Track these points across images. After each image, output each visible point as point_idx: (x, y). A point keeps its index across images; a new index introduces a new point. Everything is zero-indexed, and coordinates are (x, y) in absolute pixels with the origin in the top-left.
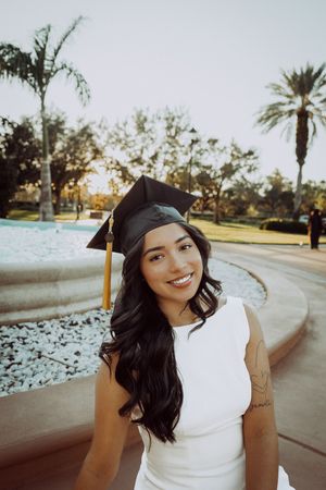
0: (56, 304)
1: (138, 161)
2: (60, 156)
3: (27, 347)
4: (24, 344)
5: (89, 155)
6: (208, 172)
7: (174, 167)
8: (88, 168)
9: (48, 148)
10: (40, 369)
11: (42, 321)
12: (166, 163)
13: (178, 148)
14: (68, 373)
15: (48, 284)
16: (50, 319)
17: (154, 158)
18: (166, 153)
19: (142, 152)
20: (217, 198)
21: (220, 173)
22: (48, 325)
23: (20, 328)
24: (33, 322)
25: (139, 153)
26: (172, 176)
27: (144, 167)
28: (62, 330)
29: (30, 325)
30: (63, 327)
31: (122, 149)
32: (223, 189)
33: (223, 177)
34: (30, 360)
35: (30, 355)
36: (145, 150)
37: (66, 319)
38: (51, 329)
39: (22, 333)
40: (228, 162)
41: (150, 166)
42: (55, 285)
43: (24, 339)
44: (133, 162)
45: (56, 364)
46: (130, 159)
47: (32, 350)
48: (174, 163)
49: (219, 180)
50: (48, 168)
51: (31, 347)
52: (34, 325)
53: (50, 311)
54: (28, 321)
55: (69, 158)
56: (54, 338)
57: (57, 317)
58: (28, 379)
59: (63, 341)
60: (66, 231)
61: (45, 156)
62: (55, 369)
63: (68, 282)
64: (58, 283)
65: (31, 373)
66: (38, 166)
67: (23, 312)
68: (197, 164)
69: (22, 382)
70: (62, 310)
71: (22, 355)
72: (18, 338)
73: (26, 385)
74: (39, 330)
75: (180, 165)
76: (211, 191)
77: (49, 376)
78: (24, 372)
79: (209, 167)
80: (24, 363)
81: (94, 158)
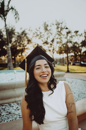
0: (15, 97)
1: (46, 43)
2: (14, 44)
3: (5, 111)
4: (4, 110)
5: (26, 42)
6: (76, 45)
7: (61, 44)
8: (26, 48)
9: (9, 41)
10: (10, 117)
11: (10, 103)
12: (57, 43)
13: (62, 36)
14: (20, 118)
15: (12, 90)
16: (13, 103)
17: (53, 41)
18: (57, 38)
19: (47, 39)
20: (80, 56)
21: (80, 45)
22: (12, 104)
23: (3, 106)
24: (7, 104)
25: (46, 40)
26: (61, 48)
27: (49, 45)
28: (17, 106)
29: (6, 105)
30: (18, 105)
31: (39, 38)
32: (82, 51)
33: (82, 46)
34: (7, 115)
35: (6, 113)
36: (48, 38)
37: (19, 102)
38: (13, 106)
39: (4, 107)
40: (84, 40)
41: (51, 44)
42: (14, 90)
43: (4, 109)
44: (44, 43)
45: (15, 115)
46: (43, 43)
47: (7, 112)
48: (61, 42)
49: (80, 48)
50: (10, 49)
51: (7, 111)
52: (8, 105)
53: (13, 100)
54: (5, 103)
55: (18, 44)
56: (15, 108)
57: (16, 102)
58: (6, 120)
59: (18, 109)
60: (18, 73)
61: (8, 44)
62: (15, 116)
63: (18, 89)
64: (15, 89)
65: (7, 118)
66: (6, 48)
67: (3, 100)
68: (71, 42)
69: (4, 121)
70: (17, 99)
71: (4, 113)
72: (2, 109)
73: (6, 121)
74: (9, 106)
75: (64, 43)
76: (78, 53)
77: (13, 118)
78: (5, 118)
79: (76, 43)
80: (5, 116)
81: (28, 43)
